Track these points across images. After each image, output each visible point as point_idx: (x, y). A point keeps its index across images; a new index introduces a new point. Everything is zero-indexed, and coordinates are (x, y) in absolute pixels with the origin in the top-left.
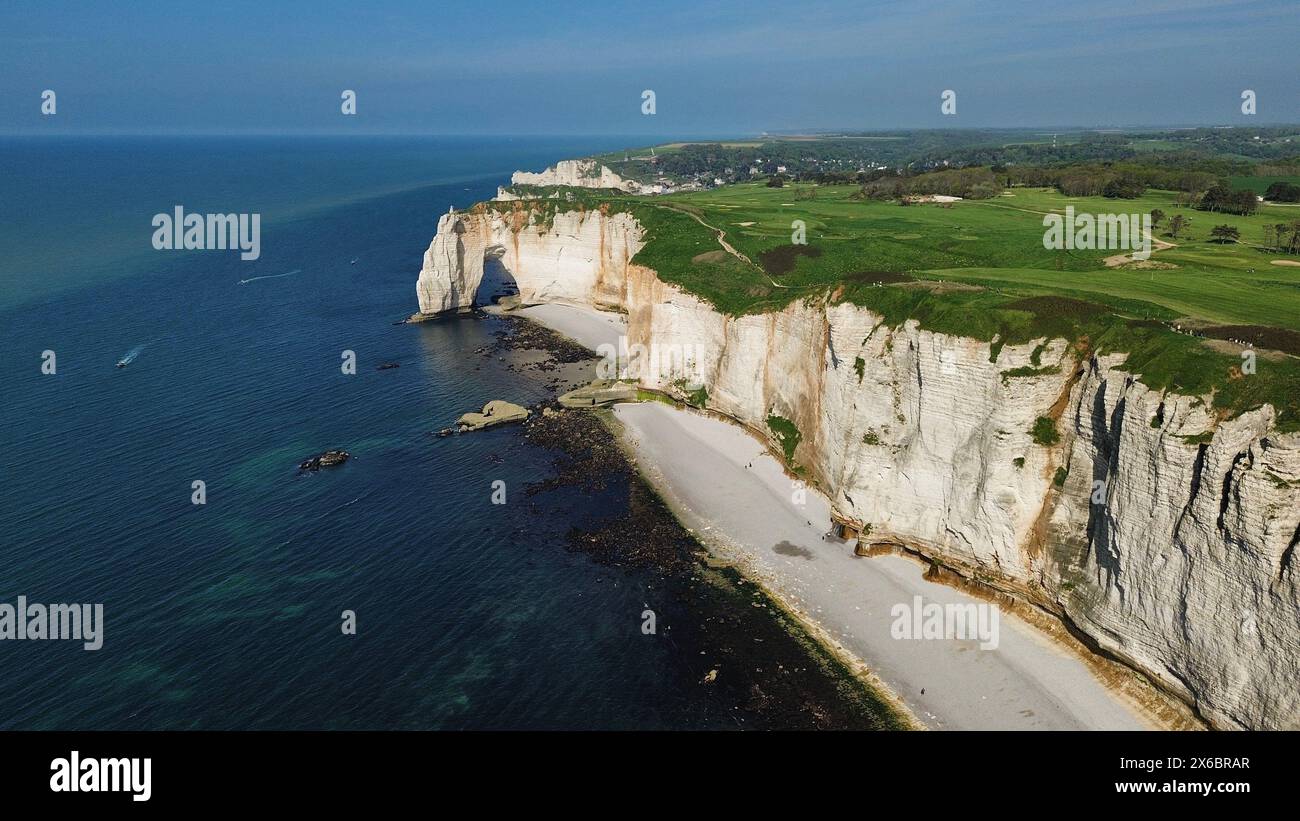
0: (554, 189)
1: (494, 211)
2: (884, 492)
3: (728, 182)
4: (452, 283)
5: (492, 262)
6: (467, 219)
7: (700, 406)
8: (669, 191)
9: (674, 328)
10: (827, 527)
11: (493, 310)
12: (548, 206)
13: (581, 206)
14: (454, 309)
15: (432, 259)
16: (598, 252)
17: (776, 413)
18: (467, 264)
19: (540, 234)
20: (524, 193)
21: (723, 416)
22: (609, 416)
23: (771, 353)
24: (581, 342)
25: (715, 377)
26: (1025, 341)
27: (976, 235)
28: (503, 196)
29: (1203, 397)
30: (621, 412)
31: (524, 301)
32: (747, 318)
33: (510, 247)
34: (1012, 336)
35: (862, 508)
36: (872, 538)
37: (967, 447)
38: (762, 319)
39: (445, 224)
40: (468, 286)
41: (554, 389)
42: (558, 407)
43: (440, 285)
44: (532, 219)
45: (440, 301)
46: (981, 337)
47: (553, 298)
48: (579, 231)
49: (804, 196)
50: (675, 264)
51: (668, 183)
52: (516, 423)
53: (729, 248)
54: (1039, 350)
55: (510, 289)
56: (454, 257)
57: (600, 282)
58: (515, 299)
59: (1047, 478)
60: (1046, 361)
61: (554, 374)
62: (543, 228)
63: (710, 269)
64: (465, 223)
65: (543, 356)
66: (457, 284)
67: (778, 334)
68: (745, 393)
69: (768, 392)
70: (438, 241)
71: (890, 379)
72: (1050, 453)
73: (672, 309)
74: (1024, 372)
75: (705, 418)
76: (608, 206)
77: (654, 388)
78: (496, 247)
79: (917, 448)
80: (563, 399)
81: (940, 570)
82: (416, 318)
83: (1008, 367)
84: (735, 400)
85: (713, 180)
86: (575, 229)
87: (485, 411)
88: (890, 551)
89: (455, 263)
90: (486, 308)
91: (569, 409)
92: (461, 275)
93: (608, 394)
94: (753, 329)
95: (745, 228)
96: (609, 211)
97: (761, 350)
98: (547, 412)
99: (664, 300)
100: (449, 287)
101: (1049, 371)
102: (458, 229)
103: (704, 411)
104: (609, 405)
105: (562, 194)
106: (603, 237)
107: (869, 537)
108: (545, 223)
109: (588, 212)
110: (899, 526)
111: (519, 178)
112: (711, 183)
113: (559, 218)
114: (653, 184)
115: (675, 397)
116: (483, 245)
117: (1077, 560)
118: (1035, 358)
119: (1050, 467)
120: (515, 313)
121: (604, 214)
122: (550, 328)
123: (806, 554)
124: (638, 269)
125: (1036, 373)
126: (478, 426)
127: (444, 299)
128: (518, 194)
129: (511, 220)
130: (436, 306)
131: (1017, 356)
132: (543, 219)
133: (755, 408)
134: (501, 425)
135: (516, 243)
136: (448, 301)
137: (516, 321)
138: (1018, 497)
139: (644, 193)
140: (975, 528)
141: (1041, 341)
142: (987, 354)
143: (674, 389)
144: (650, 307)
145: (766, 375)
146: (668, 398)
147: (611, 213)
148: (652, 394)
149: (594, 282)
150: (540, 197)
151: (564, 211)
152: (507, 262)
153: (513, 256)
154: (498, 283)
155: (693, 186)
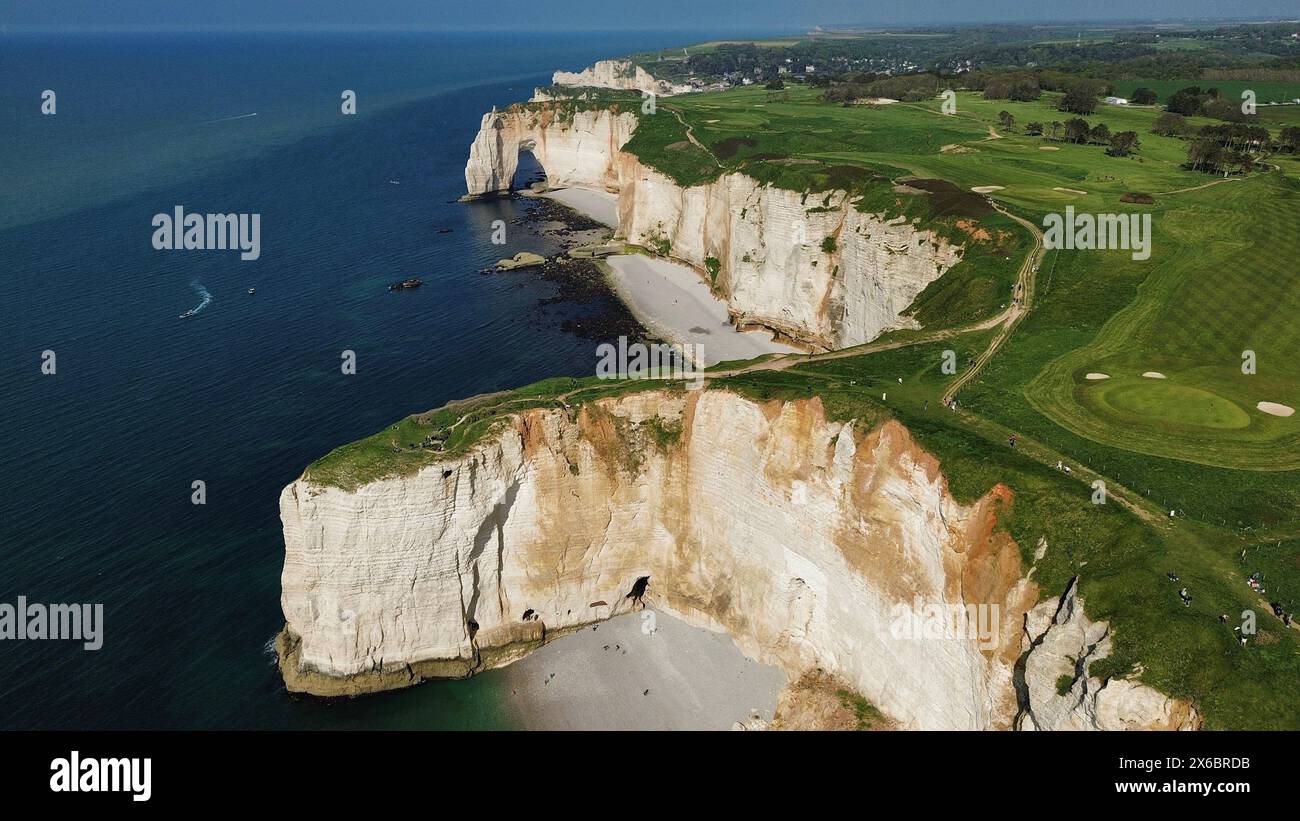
0: (584, 89)
1: (527, 111)
2: (752, 291)
3: (756, 82)
4: (493, 170)
5: (525, 154)
6: (505, 117)
7: (665, 255)
8: (697, 90)
9: (651, 198)
10: (725, 318)
11: (526, 193)
12: (573, 104)
13: (595, 106)
14: (495, 192)
15: (477, 150)
16: (608, 144)
17: (711, 255)
18: (505, 155)
19: (563, 130)
20: (558, 94)
21: (681, 261)
22: (603, 264)
23: (708, 213)
24: (592, 216)
25: (675, 234)
26: (821, 191)
27: (869, 130)
28: (539, 97)
29: (878, 214)
30: (611, 261)
31: (551, 186)
32: (693, 188)
33: (538, 139)
34: (816, 189)
35: (742, 303)
36: (745, 320)
37: (790, 258)
38: (702, 189)
39: (487, 121)
40: (506, 172)
41: (566, 247)
42: (568, 257)
43: (484, 172)
44: (557, 118)
45: (484, 185)
46: (798, 189)
47: (574, 184)
48: (593, 127)
49: (778, 99)
50: (652, 151)
51: (698, 83)
52: (537, 267)
53: (692, 139)
54: (830, 196)
55: (541, 177)
56: (495, 149)
57: (610, 169)
58: (544, 184)
59: (829, 272)
60: (832, 204)
61: (569, 238)
62: (566, 124)
63: (677, 154)
64: (502, 120)
65: (560, 226)
66: (497, 171)
67: (713, 199)
68: (692, 245)
69: (706, 241)
70: (482, 134)
71: (757, 220)
72: (831, 258)
73: (649, 185)
74: (819, 210)
75: (668, 263)
76: (616, 106)
77: (637, 244)
78: (527, 141)
79: (769, 262)
80: (572, 252)
81: (780, 335)
82: (465, 198)
83: (810, 207)
84: (687, 249)
85: (742, 80)
86: (590, 125)
87: (515, 258)
88: (756, 329)
89: (495, 153)
90: (520, 192)
91: (576, 259)
92: (501, 163)
93: (604, 249)
94: (697, 195)
95: (709, 125)
96: (617, 110)
97: (702, 210)
98: (559, 260)
99: (642, 177)
100: (491, 173)
101: (833, 209)
102: (498, 125)
103: (668, 259)
104: (605, 256)
105: (589, 96)
106: (612, 131)
107: (744, 319)
108: (567, 120)
109: (601, 111)
110: (761, 312)
111: (560, 78)
112: (739, 82)
113: (578, 116)
114: (683, 84)
115: (650, 249)
116: (518, 139)
117: (839, 317)
118: (826, 202)
119: (831, 266)
120: (543, 195)
121: (613, 113)
122: (570, 206)
123: (708, 332)
124: (626, 154)
125: (825, 210)
126: (510, 267)
127: (487, 183)
128: (552, 95)
129: (540, 118)
130: (481, 189)
131: (815, 201)
132: (565, 117)
133: (698, 253)
134: (526, 268)
135: (544, 137)
136: (490, 185)
137: (544, 201)
138: (814, 285)
139: (675, 92)
140: (794, 306)
141: (831, 192)
142: (800, 200)
143: (649, 244)
144: (634, 183)
145: (705, 229)
146: (646, 251)
147: (619, 112)
148: (634, 248)
149: (605, 168)
150: (571, 98)
151: (582, 111)
152: (537, 153)
153: (542, 149)
154: (530, 171)
155: (722, 86)
